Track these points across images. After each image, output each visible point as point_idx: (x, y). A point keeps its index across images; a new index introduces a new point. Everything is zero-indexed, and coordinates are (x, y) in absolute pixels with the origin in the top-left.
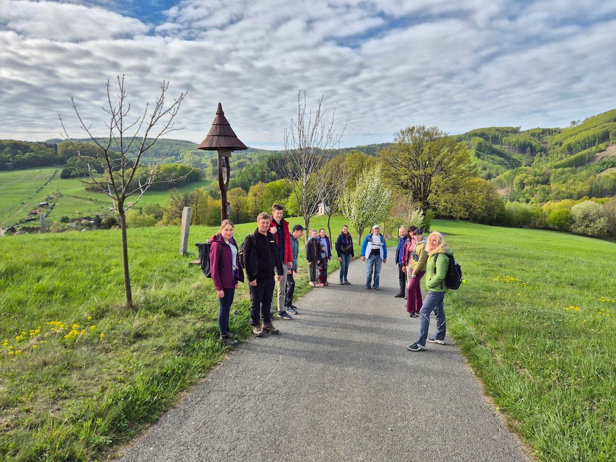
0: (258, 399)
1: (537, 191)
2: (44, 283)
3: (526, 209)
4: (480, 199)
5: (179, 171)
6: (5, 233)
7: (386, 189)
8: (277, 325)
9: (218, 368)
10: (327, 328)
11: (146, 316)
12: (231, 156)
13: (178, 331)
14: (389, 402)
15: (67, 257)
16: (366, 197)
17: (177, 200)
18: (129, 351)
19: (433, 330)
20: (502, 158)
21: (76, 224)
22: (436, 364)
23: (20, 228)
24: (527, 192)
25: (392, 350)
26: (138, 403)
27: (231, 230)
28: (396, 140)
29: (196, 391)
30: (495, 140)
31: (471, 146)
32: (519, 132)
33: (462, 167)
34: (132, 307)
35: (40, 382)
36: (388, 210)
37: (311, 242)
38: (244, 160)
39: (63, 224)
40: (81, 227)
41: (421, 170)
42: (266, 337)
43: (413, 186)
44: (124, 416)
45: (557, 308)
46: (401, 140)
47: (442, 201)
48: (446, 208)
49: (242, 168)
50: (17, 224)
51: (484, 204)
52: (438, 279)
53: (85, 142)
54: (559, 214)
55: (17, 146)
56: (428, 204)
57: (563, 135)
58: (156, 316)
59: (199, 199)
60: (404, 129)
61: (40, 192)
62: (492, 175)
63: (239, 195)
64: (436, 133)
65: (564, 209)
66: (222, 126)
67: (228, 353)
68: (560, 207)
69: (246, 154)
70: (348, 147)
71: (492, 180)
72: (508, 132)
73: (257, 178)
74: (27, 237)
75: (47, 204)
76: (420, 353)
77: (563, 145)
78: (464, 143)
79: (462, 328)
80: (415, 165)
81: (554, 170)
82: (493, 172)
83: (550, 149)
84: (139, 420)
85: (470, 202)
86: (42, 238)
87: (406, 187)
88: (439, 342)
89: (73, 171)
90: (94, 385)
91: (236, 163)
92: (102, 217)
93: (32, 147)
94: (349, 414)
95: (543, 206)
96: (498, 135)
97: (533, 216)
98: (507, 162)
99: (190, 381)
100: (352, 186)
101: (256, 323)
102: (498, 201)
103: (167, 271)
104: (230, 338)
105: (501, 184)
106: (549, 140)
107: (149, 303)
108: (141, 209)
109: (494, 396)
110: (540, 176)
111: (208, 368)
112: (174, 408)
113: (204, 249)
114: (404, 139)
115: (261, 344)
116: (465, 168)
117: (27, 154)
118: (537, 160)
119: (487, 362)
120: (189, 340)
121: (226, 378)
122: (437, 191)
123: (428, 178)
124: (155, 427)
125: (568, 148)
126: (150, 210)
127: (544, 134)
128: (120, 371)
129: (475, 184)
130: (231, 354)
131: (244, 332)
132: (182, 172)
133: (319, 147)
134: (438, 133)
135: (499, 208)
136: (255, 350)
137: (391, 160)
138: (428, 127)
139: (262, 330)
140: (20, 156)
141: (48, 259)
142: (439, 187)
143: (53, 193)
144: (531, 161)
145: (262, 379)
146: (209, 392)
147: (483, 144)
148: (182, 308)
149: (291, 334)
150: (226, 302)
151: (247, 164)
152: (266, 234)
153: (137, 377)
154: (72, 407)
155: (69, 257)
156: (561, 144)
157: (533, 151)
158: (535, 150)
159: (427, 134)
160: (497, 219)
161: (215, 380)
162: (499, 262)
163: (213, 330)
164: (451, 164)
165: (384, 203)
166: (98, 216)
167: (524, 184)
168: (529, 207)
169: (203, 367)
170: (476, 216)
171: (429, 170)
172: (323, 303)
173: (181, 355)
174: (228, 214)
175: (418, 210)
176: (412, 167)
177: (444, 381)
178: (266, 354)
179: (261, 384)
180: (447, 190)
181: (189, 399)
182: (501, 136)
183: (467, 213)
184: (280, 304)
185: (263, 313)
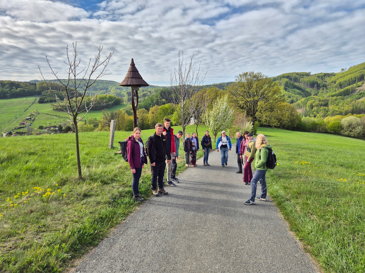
0: (156, 232)
1: (321, 110)
2: (30, 164)
3: (314, 121)
4: (287, 115)
5: (108, 99)
6: (6, 136)
7: (231, 110)
8: (167, 189)
9: (132, 214)
10: (196, 191)
11: (90, 184)
12: (139, 90)
13: (109, 193)
14: (233, 235)
15: (43, 150)
16: (219, 114)
17: (107, 116)
18: (80, 204)
19: (259, 192)
20: (300, 91)
21: (47, 130)
22: (261, 212)
23: (15, 132)
24: (315, 111)
25: (235, 204)
26: (86, 234)
27: (139, 133)
28: (236, 80)
29: (120, 228)
30: (296, 80)
31: (281, 83)
32: (310, 75)
33: (276, 96)
34: (82, 179)
35: (29, 222)
36: (232, 122)
37: (187, 141)
38: (146, 92)
39: (40, 130)
40: (50, 132)
41: (251, 98)
42: (160, 196)
43: (247, 108)
44: (78, 242)
45: (333, 180)
46: (239, 80)
47: (264, 117)
48: (267, 121)
49: (145, 97)
50: (13, 130)
51: (289, 118)
52: (262, 163)
54: (334, 124)
55: (13, 84)
56: (256, 118)
57: (336, 77)
58: (96, 184)
59: (120, 115)
60: (241, 74)
61: (27, 111)
62: (294, 101)
63: (143, 113)
64: (260, 76)
65: (337, 121)
66: (134, 72)
67: (138, 206)
68: (335, 120)
69: (148, 88)
71: (294, 104)
72: (303, 75)
73: (154, 103)
74: (19, 137)
75: (30, 118)
76: (251, 206)
77: (336, 83)
78: (277, 82)
79: (276, 191)
80: (248, 95)
81: (331, 98)
82: (295, 99)
83: (328, 85)
84: (87, 244)
85: (281, 117)
86: (28, 138)
87: (243, 108)
88: (263, 199)
89: (46, 99)
90: (60, 224)
91: (142, 94)
92: (63, 126)
93: (21, 85)
94: (210, 242)
95: (324, 120)
96: (298, 77)
97: (319, 125)
98: (303, 93)
99: (116, 222)
100: (211, 107)
101: (154, 188)
102: (297, 116)
103: (101, 157)
104: (139, 197)
105: (299, 106)
106: (328, 80)
107: (91, 176)
108: (86, 121)
109: (295, 231)
110: (323, 101)
111: (126, 214)
112: (107, 237)
113: (124, 145)
114: (241, 80)
115: (157, 200)
116: (278, 97)
117: (19, 89)
118: (321, 92)
119: (291, 211)
120: (115, 198)
121: (137, 220)
122: (261, 110)
123: (256, 102)
124: (96, 248)
125: (339, 85)
126: (91, 122)
127: (325, 76)
128: (75, 216)
129: (284, 106)
130: (140, 206)
131: (147, 194)
132: (110, 99)
133: (191, 85)
135: (298, 120)
136: (154, 204)
137: (234, 92)
138: (256, 72)
139: (158, 192)
140: (14, 90)
141: (32, 151)
142: (262, 108)
143: (34, 112)
144: (317, 92)
145: (158, 221)
146: (127, 229)
147: (289, 83)
148: (111, 179)
149: (175, 195)
150: (137, 175)
151: (148, 94)
152: (160, 136)
153: (85, 219)
154: (48, 237)
155: (44, 150)
156: (335, 82)
157: (319, 87)
158: (320, 86)
159: (255, 76)
160: (297, 127)
161: (131, 221)
162: (298, 153)
163: (129, 192)
164: (269, 94)
165: (230, 118)
166: (60, 125)
167: (313, 106)
168: (316, 120)
169: (124, 214)
170: (284, 125)
171: (256, 98)
172: (194, 177)
173: (111, 207)
174: (137, 124)
175: (250, 121)
176: (246, 96)
177: (266, 222)
178: (160, 206)
179: (158, 224)
180: (267, 109)
181: (116, 233)
182: (300, 78)
183: (279, 123)
184: (168, 177)
185: (159, 182)
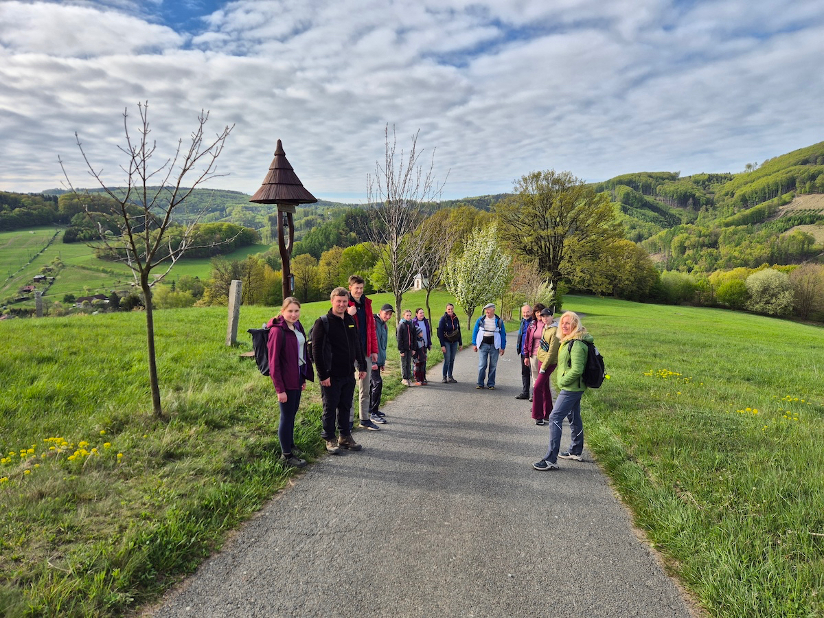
0: (334, 538)
1: (702, 256)
2: (40, 385)
3: (687, 281)
4: (627, 267)
5: (225, 232)
7: (504, 256)
9: (279, 498)
10: (426, 441)
11: (180, 429)
12: (295, 212)
13: (225, 448)
14: (508, 540)
15: (71, 350)
16: (477, 266)
17: (223, 271)
18: (157, 477)
19: (567, 442)
20: (656, 214)
21: (84, 304)
22: (570, 487)
23: (8, 310)
24: (689, 257)
25: (512, 470)
26: (170, 547)
27: (297, 311)
28: (516, 189)
29: (249, 530)
30: (647, 189)
31: (615, 197)
32: (678, 179)
33: (604, 225)
34: (161, 417)
35: (35, 520)
36: (506, 283)
37: (404, 326)
38: (313, 217)
39: (66, 305)
40: (91, 309)
41: (549, 230)
42: (344, 455)
43: (540, 251)
44: (151, 565)
45: (729, 411)
46: (522, 190)
47: (578, 271)
48: (584, 280)
49: (311, 228)
50: (3, 305)
51: (633, 274)
52: (574, 375)
53: (96, 194)
54: (731, 287)
55: (2, 199)
56: (560, 274)
57: (735, 182)
58: (194, 429)
59: (253, 269)
60: (527, 175)
61: (35, 261)
62: (643, 235)
63: (307, 264)
64: (569, 180)
65: (737, 281)
66: (283, 171)
67: (293, 477)
68: (732, 277)
69: (316, 208)
70: (453, 200)
71: (643, 242)
72: (663, 179)
73: (331, 241)
74: (17, 322)
75: (44, 278)
76: (550, 473)
77: (736, 196)
78: (606, 193)
79: (605, 439)
80: (542, 223)
81: (724, 229)
82: (645, 232)
83: (718, 201)
84: (171, 570)
85: (614, 271)
86: (37, 324)
87: (530, 252)
88: (575, 457)
89: (80, 232)
90: (109, 524)
91: (303, 221)
92: (121, 295)
93: (23, 200)
94: (455, 556)
95: (709, 277)
96: (651, 183)
97: (698, 290)
98: (662, 219)
99: (241, 516)
100: (459, 251)
101: (330, 437)
102: (651, 270)
103: (209, 367)
104: (295, 457)
105: (655, 248)
106: (716, 190)
107: (184, 411)
108: (174, 283)
109: (647, 529)
110: (706, 236)
111: (265, 498)
112: (219, 552)
113: (260, 337)
114: (527, 189)
115: (337, 463)
116: (607, 227)
117: (17, 209)
118: (702, 216)
119: (638, 484)
120: (239, 461)
121: (290, 511)
122: (571, 257)
123: (559, 240)
124: (194, 578)
125: (742, 200)
126: (186, 286)
127: (710, 181)
128: (145, 504)
129: (621, 247)
130: (297, 478)
131: (314, 449)
132: (229, 233)
133: (414, 199)
134: (571, 180)
135: (653, 279)
136: (329, 473)
137: (510, 216)
138: (558, 172)
139: (338, 445)
140: (7, 213)
141: (46, 353)
142: (573, 251)
143: (53, 263)
144: (694, 217)
145: (339, 511)
146: (267, 531)
147: (631, 195)
148: (230, 417)
149: (378, 450)
150: (290, 409)
151: (318, 222)
152: (342, 317)
153: (168, 511)
154: (79, 554)
155: (74, 350)
156: (733, 195)
157: (697, 204)
158: (699, 203)
159: (557, 181)
160: (650, 294)
161: (275, 514)
162: (653, 351)
163: (271, 446)
164: (589, 221)
165: (501, 274)
166: (114, 293)
167: (685, 248)
168: (690, 278)
169: (259, 496)
170: (623, 290)
171: (560, 230)
172: (420, 408)
173: (230, 482)
174: (292, 289)
175: (547, 282)
176: (538, 225)
177: (582, 509)
178: (344, 478)
179: (337, 519)
180: (584, 255)
181: (240, 541)
182: (655, 184)
183: (611, 286)
184: (362, 410)
185: (340, 422)
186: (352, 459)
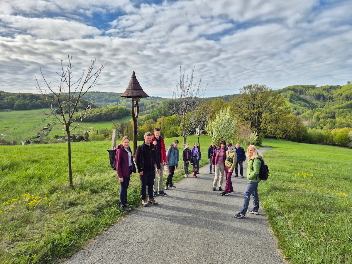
0: (135, 245)
1: (328, 122)
3: (320, 133)
4: (292, 126)
7: (234, 121)
8: (158, 200)
9: (116, 225)
10: (187, 202)
11: (79, 192)
13: (96, 201)
14: (215, 251)
16: (221, 125)
17: (117, 126)
18: (64, 213)
20: (306, 103)
21: (62, 139)
22: (250, 226)
23: (33, 141)
24: (321, 123)
25: (224, 217)
26: (61, 245)
27: (128, 142)
28: (241, 92)
29: (99, 239)
30: (301, 92)
31: (287, 96)
32: (316, 88)
33: (281, 108)
34: (72, 187)
35: (6, 230)
36: (235, 133)
38: (155, 104)
39: (55, 139)
40: (65, 141)
41: (256, 110)
42: (150, 207)
43: (251, 119)
44: (50, 254)
45: (332, 193)
46: (244, 92)
47: (269, 128)
48: (272, 132)
49: (154, 108)
50: (31, 139)
51: (295, 130)
52: (255, 174)
54: (341, 136)
55: (33, 97)
56: (260, 129)
57: (342, 89)
58: (85, 193)
59: (129, 126)
60: (246, 86)
61: (44, 122)
62: (300, 113)
63: (151, 124)
64: (265, 88)
65: (344, 133)
66: (135, 84)
67: (124, 216)
68: (342, 132)
69: (156, 100)
70: (214, 97)
71: (300, 115)
72: (309, 88)
73: (162, 114)
75: (48, 128)
76: (242, 220)
77: (343, 96)
78: (282, 94)
79: (270, 205)
80: (252, 107)
81: (338, 110)
82: (300, 111)
83: (335, 98)
84: (59, 256)
85: (286, 129)
86: (37, 147)
87: (247, 119)
88: (255, 213)
90: (38, 233)
91: (150, 106)
93: (41, 97)
94: (188, 257)
95: (331, 132)
96: (303, 90)
97: (325, 137)
98: (309, 105)
99: (96, 233)
100: (213, 118)
101: (144, 198)
102: (303, 128)
104: (127, 207)
105: (305, 118)
106: (335, 93)
107: (82, 185)
108: (98, 131)
109: (283, 249)
110: (329, 113)
111: (109, 225)
112: (83, 249)
113: (112, 153)
114: (246, 92)
115: (145, 211)
116: (282, 109)
117: (38, 101)
118: (327, 104)
119: (282, 227)
120: (101, 208)
121: (119, 232)
122: (265, 122)
123: (260, 114)
124: (69, 261)
125: (346, 97)
126: (102, 132)
127: (331, 89)
128: (55, 225)
129: (289, 118)
130: (126, 216)
131: (136, 204)
132: (120, 111)
133: (197, 97)
134: (266, 88)
135: (304, 132)
136: (141, 215)
137: (238, 103)
138: (260, 85)
139: (148, 202)
140: (35, 102)
141: (36, 159)
142: (267, 119)
143: (51, 122)
144: (324, 105)
145: (141, 233)
146: (107, 240)
147: (294, 95)
148: (101, 188)
149: (165, 205)
151: (157, 106)
152: (149, 145)
153: (63, 230)
154: (22, 246)
156: (341, 95)
157: (325, 99)
158: (326, 98)
159: (259, 89)
160: (303, 139)
161: (112, 232)
162: (301, 165)
163: (117, 201)
164: (274, 106)
165: (232, 129)
166: (74, 135)
167: (320, 118)
168: (323, 132)
169: (107, 224)
170: (290, 137)
171: (260, 110)
172: (188, 187)
173: (95, 217)
174: (137, 133)
175: (254, 133)
176: (251, 108)
177: (254, 238)
178: (147, 217)
179: (139, 236)
180: (272, 121)
181: (94, 244)
182: (305, 90)
183: (284, 135)
184: (160, 187)
186: (153, 209)
